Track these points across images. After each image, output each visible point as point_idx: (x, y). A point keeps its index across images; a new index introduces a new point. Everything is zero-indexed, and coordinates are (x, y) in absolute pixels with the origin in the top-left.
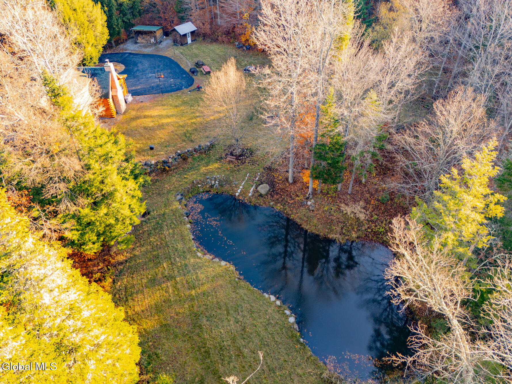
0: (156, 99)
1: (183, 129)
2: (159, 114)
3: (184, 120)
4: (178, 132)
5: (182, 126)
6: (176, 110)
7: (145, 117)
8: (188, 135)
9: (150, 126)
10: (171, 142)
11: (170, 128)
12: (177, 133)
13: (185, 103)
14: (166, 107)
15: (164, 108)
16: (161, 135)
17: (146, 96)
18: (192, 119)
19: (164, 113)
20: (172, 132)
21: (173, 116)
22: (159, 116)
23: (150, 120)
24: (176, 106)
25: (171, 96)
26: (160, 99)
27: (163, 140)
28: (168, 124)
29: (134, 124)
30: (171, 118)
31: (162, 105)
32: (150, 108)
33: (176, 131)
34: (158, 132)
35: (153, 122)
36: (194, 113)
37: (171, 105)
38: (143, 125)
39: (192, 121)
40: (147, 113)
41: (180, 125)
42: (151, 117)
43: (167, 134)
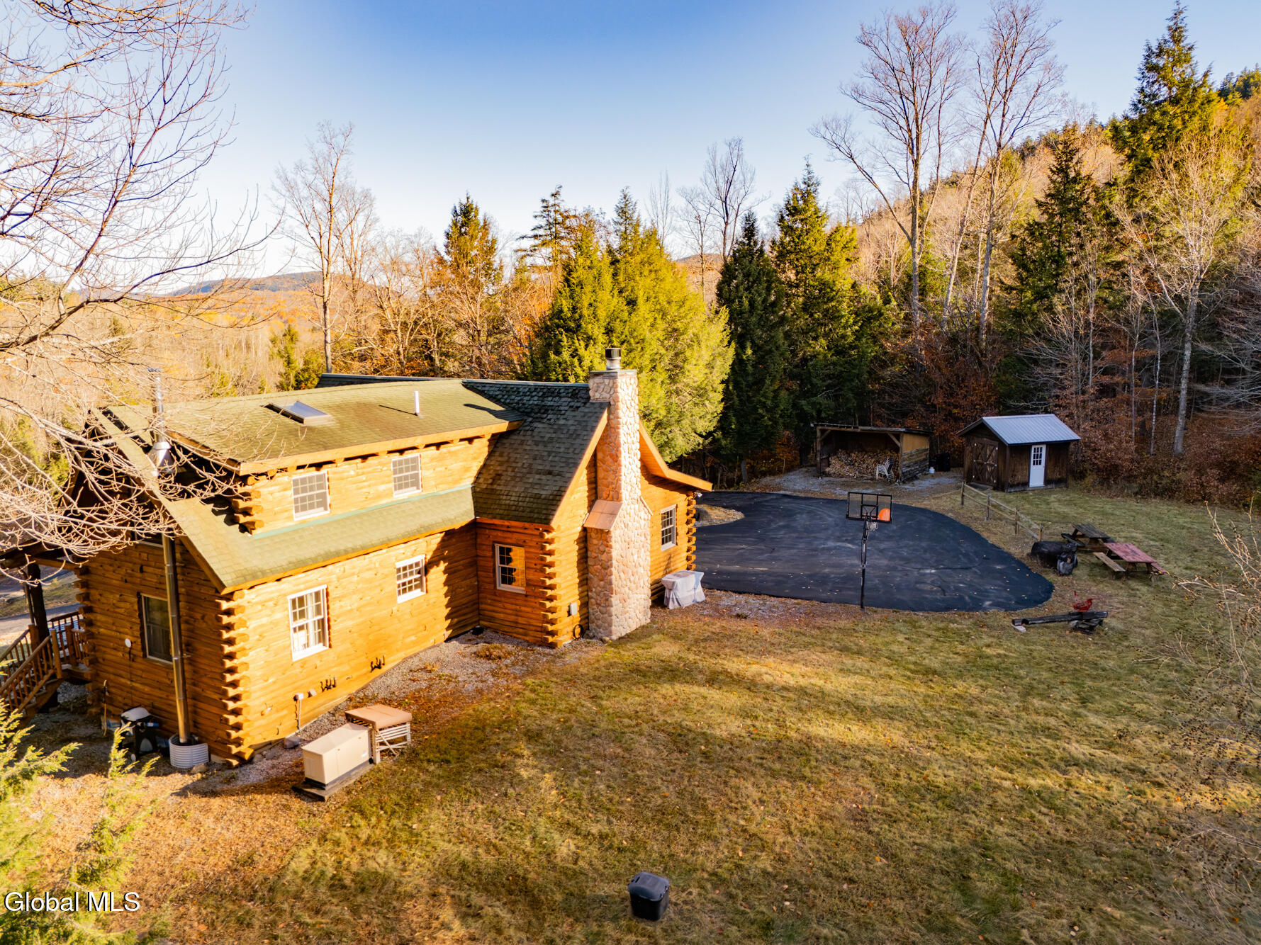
0: (819, 621)
1: (947, 815)
2: (803, 682)
3: (970, 762)
4: (904, 836)
5: (940, 796)
6: (922, 690)
7: (713, 680)
8: (985, 883)
9: (720, 732)
10: (824, 902)
11: (846, 782)
12: (890, 834)
13: (988, 668)
14: (861, 662)
15: (848, 662)
16: (764, 822)
17: (774, 601)
18: (1032, 764)
19: (841, 686)
20: (859, 817)
21: (890, 713)
22: (803, 692)
23: (734, 699)
24: (929, 672)
25: (913, 625)
26: (843, 623)
27: (765, 862)
28: (840, 756)
29: (629, 700)
30: (880, 724)
31: (845, 650)
32: (765, 649)
33: (892, 820)
34: (749, 789)
35: (745, 713)
36: (1049, 732)
37: (894, 660)
38: (678, 716)
39: (1034, 783)
40: (734, 665)
41: (930, 787)
42: (751, 686)
43: (812, 822)
